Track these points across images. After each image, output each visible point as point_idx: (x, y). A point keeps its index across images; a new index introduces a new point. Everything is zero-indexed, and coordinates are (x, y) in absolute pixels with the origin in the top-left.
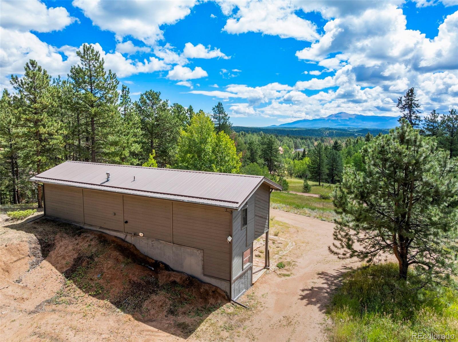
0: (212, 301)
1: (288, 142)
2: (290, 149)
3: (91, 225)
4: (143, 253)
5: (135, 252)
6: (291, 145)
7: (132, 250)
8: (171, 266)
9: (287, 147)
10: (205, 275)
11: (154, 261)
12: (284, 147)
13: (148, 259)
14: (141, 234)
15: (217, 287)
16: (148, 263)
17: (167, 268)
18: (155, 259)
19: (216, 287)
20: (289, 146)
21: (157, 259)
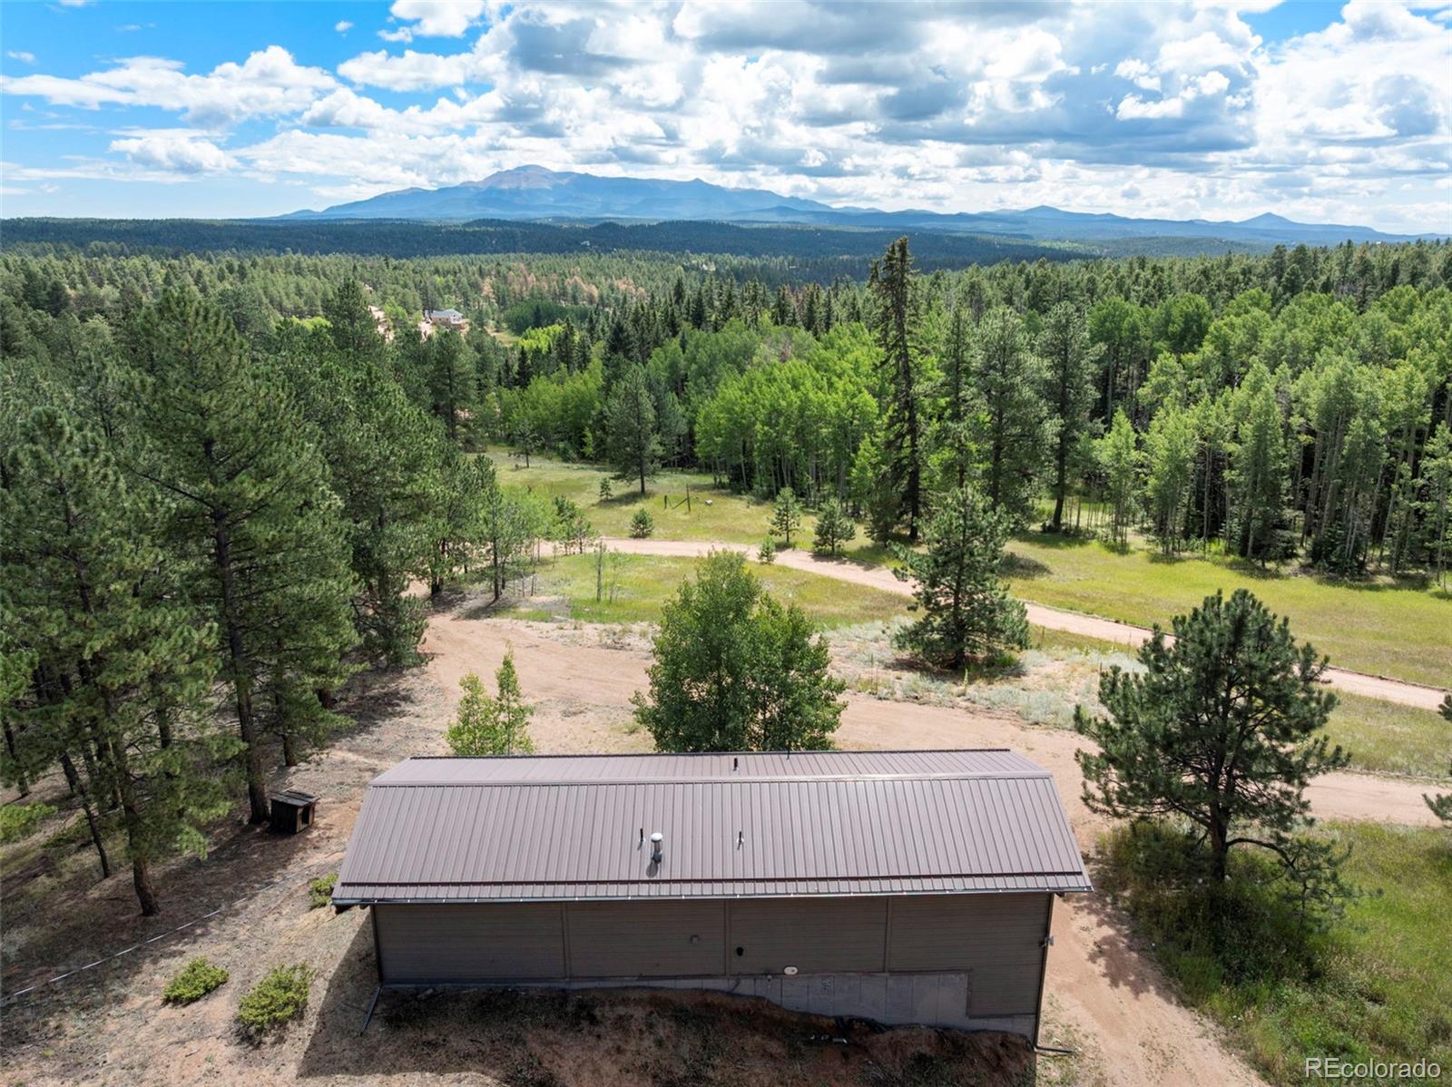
0: (1013, 1067)
1: (399, 289)
2: (410, 313)
3: (601, 978)
4: (794, 1009)
5: (777, 1015)
6: (410, 300)
7: (766, 1012)
8: (880, 1017)
9: (400, 309)
10: (972, 1017)
11: (833, 1021)
12: (387, 307)
13: (814, 1019)
14: (789, 971)
15: (1005, 1034)
16: (820, 1031)
17: (874, 1027)
18: (831, 1013)
19: (1002, 1032)
20: (404, 304)
21: (837, 1013)
